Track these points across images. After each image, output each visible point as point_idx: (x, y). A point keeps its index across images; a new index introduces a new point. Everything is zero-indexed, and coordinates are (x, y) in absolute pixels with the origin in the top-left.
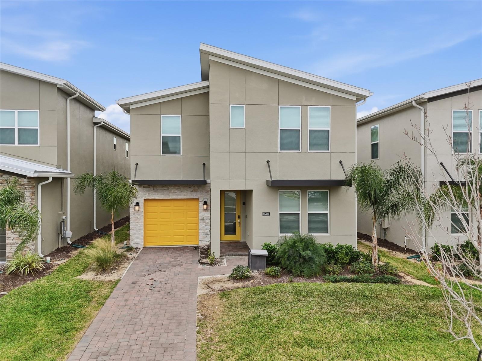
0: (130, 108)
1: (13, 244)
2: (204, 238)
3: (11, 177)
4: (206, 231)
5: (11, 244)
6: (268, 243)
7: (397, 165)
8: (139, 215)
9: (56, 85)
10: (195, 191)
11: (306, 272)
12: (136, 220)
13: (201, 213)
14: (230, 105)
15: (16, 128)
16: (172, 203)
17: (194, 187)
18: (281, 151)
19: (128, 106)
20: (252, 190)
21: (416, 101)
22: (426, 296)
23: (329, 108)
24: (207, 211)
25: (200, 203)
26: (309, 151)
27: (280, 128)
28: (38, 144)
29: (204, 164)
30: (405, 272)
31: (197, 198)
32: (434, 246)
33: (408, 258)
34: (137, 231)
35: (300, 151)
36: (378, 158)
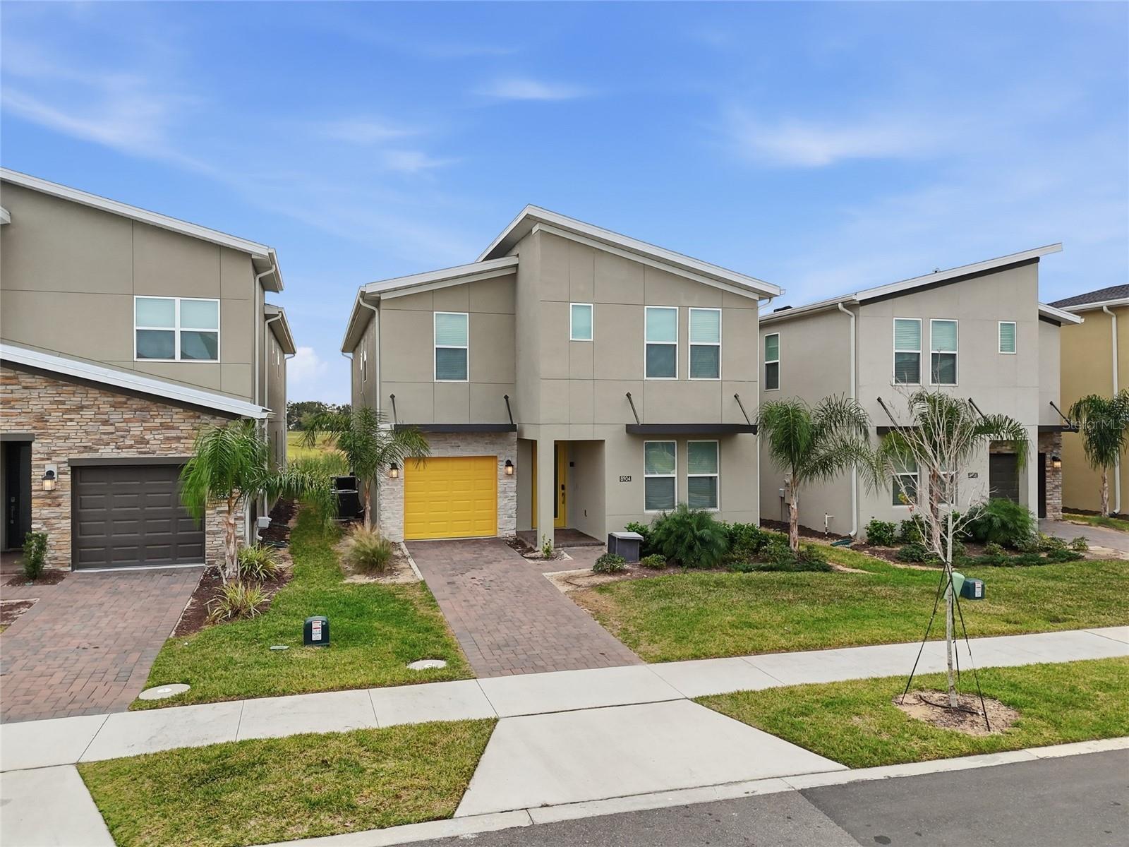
0: (382, 299)
1: (217, 533)
2: (506, 523)
3: (214, 418)
4: (510, 512)
5: (214, 533)
6: (633, 524)
7: (825, 403)
8: (396, 485)
9: (250, 255)
10: (492, 443)
11: (704, 560)
12: (392, 493)
13: (501, 481)
14: (571, 304)
15: (177, 330)
16: (450, 464)
17: (490, 436)
18: (648, 379)
19: (378, 295)
20: (604, 441)
21: (842, 303)
22: (870, 582)
23: (719, 311)
24: (512, 478)
25: (500, 463)
26: (689, 379)
27: (646, 342)
28: (217, 359)
29: (506, 397)
30: (834, 561)
31: (495, 455)
32: (869, 525)
33: (831, 545)
34: (393, 513)
35: (677, 379)
36: (777, 387)
